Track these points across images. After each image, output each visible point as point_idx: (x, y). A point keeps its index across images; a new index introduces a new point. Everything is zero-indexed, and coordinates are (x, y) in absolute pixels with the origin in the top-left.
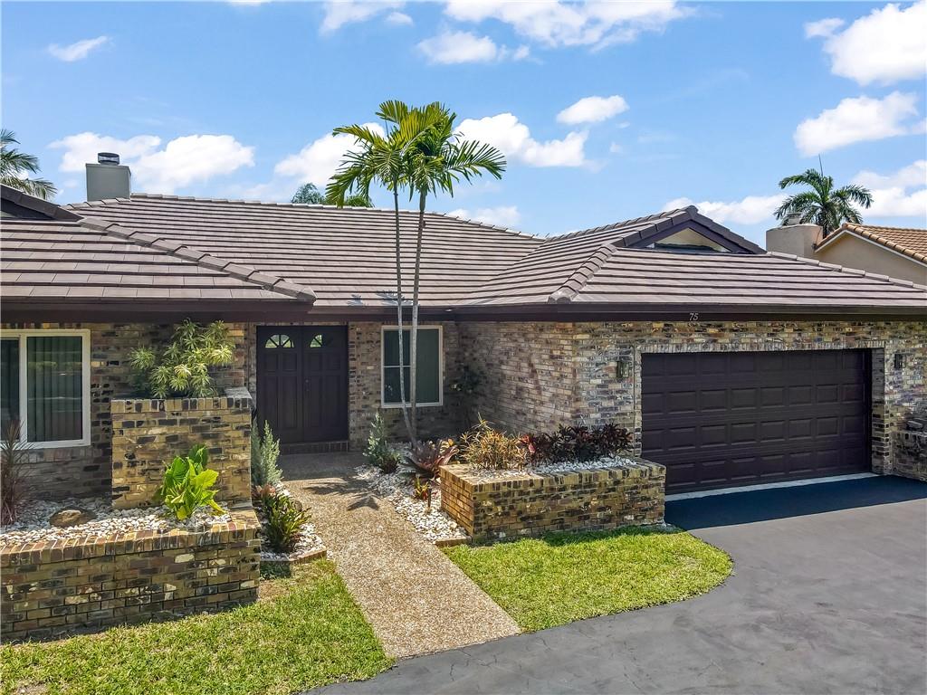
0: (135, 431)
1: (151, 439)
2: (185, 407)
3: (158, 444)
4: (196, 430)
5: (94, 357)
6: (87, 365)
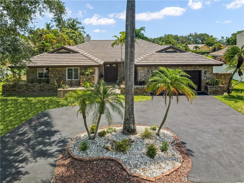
0: (82, 79)
1: (84, 80)
2: (87, 76)
3: (85, 80)
4: (88, 79)
5: (80, 70)
6: (79, 71)
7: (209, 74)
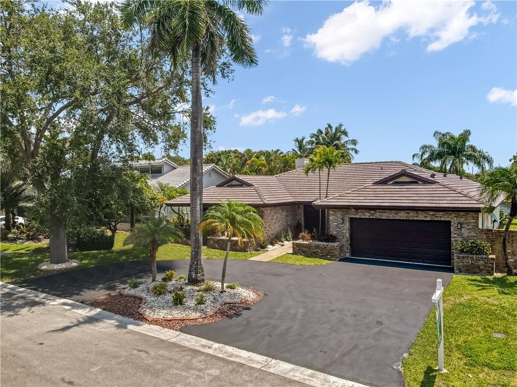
7: (469, 229)
